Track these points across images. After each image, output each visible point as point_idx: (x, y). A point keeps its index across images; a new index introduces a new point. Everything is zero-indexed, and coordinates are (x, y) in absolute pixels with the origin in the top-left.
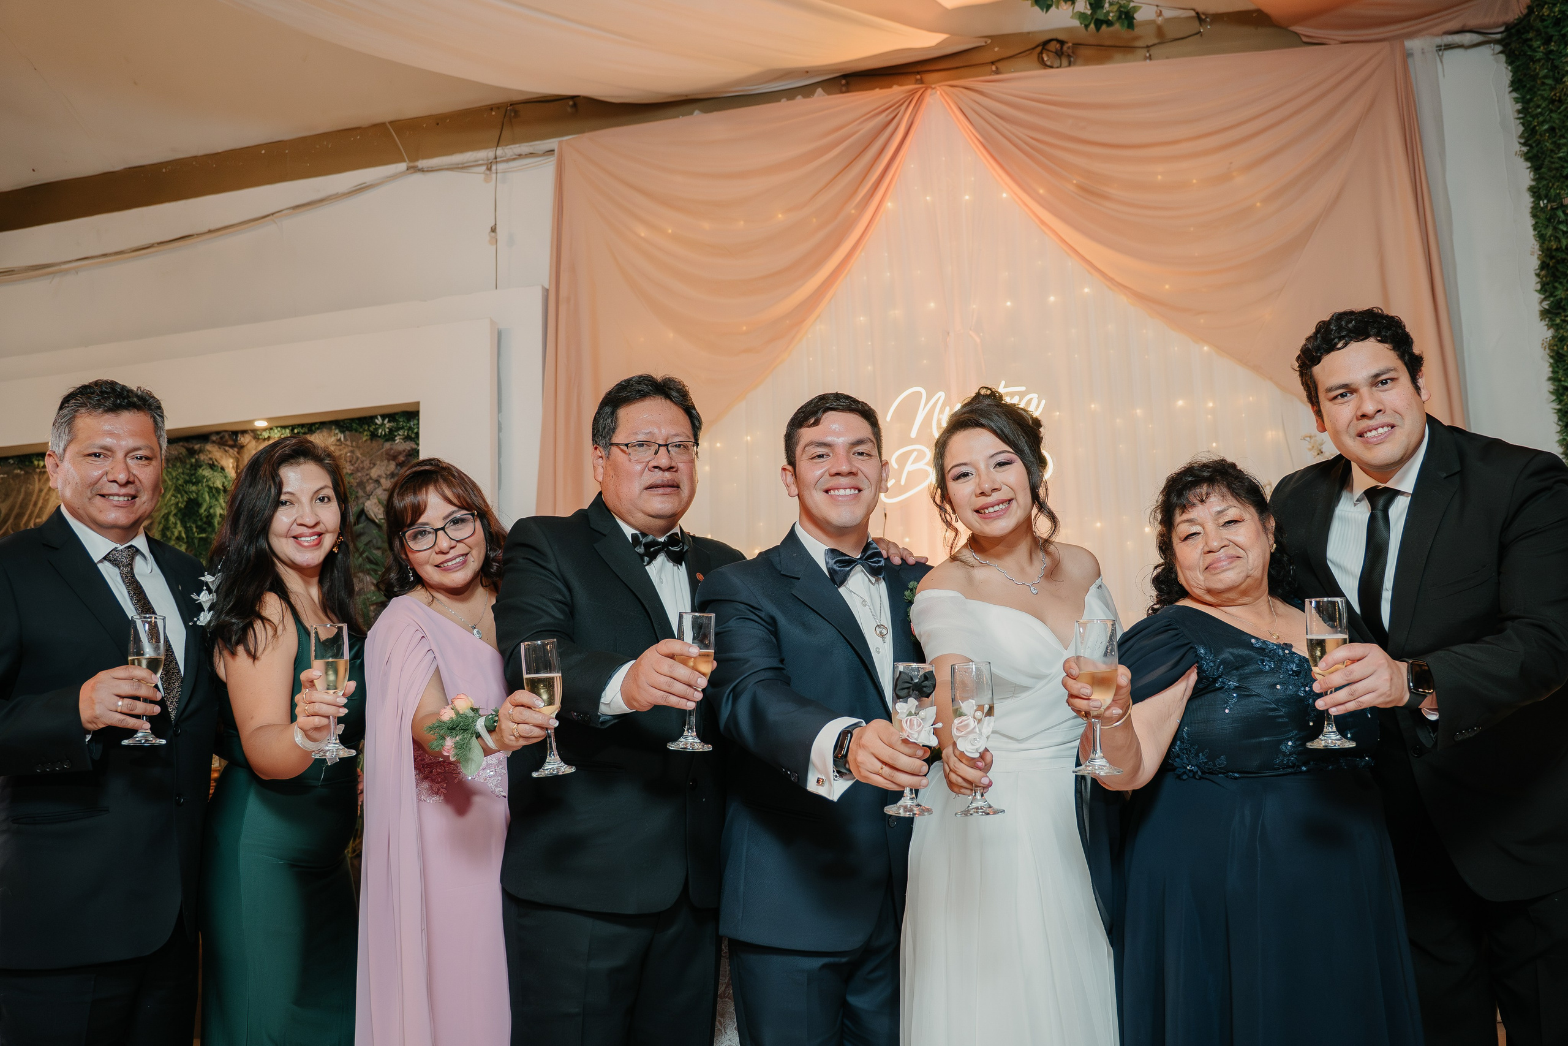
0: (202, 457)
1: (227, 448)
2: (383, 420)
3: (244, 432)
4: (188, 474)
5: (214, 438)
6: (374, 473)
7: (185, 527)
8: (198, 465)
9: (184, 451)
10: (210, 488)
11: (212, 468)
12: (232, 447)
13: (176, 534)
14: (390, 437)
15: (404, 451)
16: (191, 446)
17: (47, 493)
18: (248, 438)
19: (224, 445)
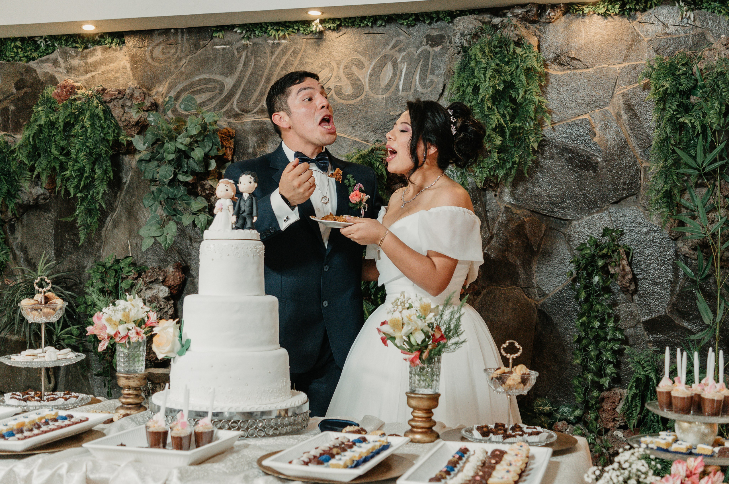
0: (506, 32)
1: (528, 24)
3: (554, 6)
5: (519, 11)
8: (505, 43)
10: (522, 68)
11: (518, 46)
12: (533, 22)
18: (558, 12)
19: (527, 20)
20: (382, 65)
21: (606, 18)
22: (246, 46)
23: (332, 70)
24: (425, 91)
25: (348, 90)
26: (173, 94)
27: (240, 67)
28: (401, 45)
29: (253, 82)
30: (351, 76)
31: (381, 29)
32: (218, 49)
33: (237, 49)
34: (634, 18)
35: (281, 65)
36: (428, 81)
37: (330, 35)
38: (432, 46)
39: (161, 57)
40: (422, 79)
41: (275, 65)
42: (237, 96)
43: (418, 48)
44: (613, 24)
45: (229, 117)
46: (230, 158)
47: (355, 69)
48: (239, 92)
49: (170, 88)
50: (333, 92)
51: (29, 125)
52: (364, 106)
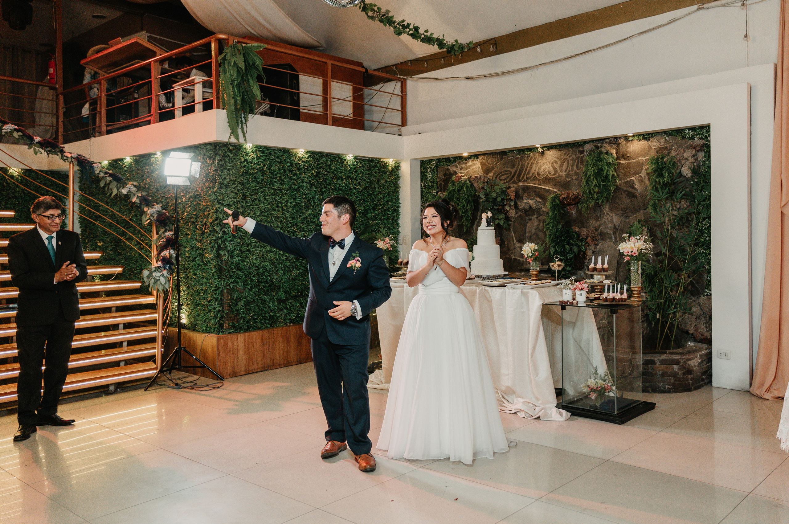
0: (602, 149)
1: (612, 145)
2: (689, 130)
3: (620, 138)
4: (596, 157)
5: (607, 141)
6: (686, 155)
7: (597, 180)
8: (601, 153)
9: (594, 147)
10: (607, 163)
11: (606, 154)
12: (614, 144)
13: (594, 183)
14: (692, 138)
15: (700, 144)
16: (596, 144)
17: (531, 165)
18: (622, 140)
19: (611, 143)
20: (564, 163)
21: (639, 141)
22: (518, 158)
23: (547, 165)
24: (578, 171)
25: (553, 172)
26: (495, 176)
27: (517, 165)
28: (570, 155)
29: (521, 171)
30: (553, 167)
31: (563, 149)
32: (509, 159)
33: (516, 159)
34: (649, 140)
35: (530, 164)
36: (579, 167)
37: (547, 153)
38: (580, 154)
39: (491, 162)
40: (577, 166)
41: (528, 164)
42: (516, 176)
43: (576, 155)
44: (642, 143)
45: (514, 184)
46: (513, 198)
47: (555, 164)
48: (517, 174)
49: (494, 174)
50: (547, 173)
51: (447, 190)
52: (558, 177)
